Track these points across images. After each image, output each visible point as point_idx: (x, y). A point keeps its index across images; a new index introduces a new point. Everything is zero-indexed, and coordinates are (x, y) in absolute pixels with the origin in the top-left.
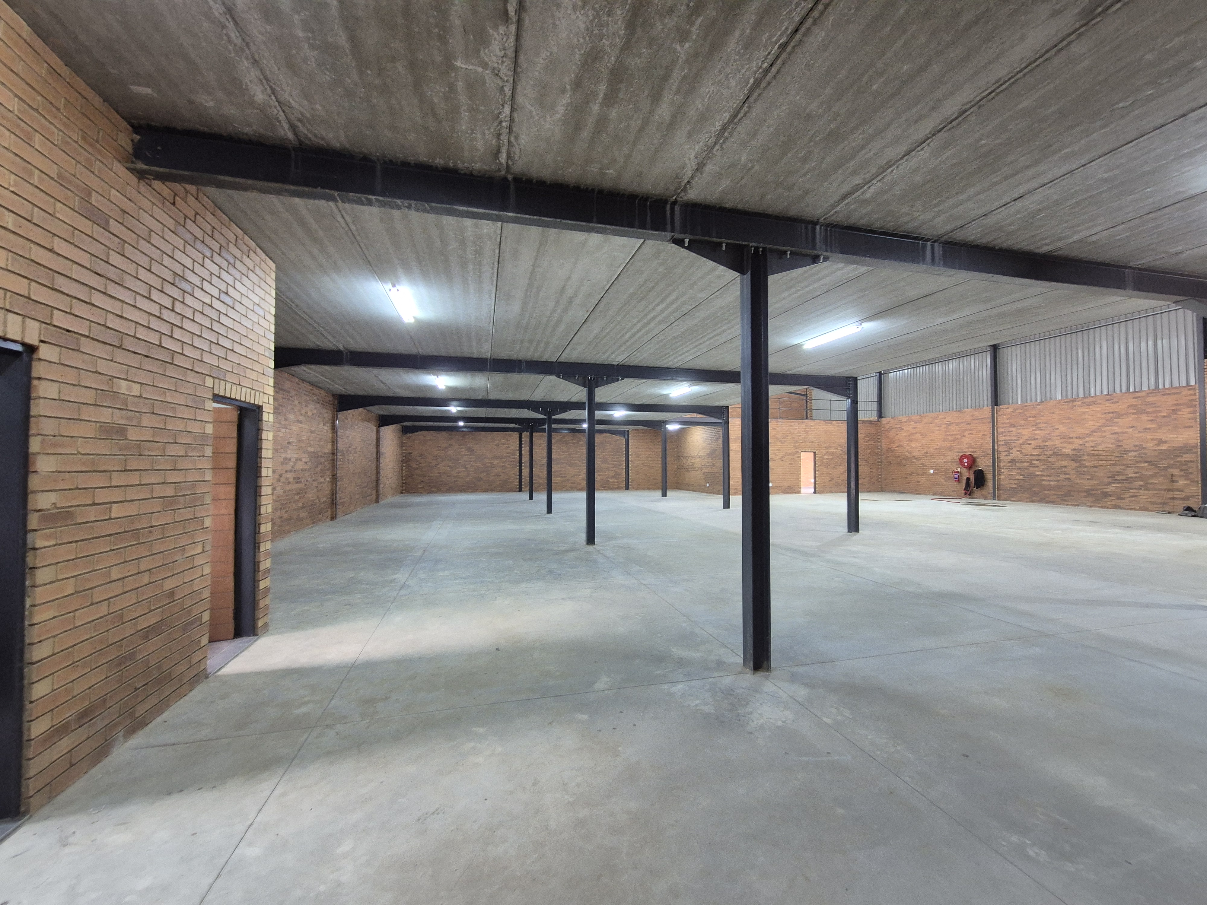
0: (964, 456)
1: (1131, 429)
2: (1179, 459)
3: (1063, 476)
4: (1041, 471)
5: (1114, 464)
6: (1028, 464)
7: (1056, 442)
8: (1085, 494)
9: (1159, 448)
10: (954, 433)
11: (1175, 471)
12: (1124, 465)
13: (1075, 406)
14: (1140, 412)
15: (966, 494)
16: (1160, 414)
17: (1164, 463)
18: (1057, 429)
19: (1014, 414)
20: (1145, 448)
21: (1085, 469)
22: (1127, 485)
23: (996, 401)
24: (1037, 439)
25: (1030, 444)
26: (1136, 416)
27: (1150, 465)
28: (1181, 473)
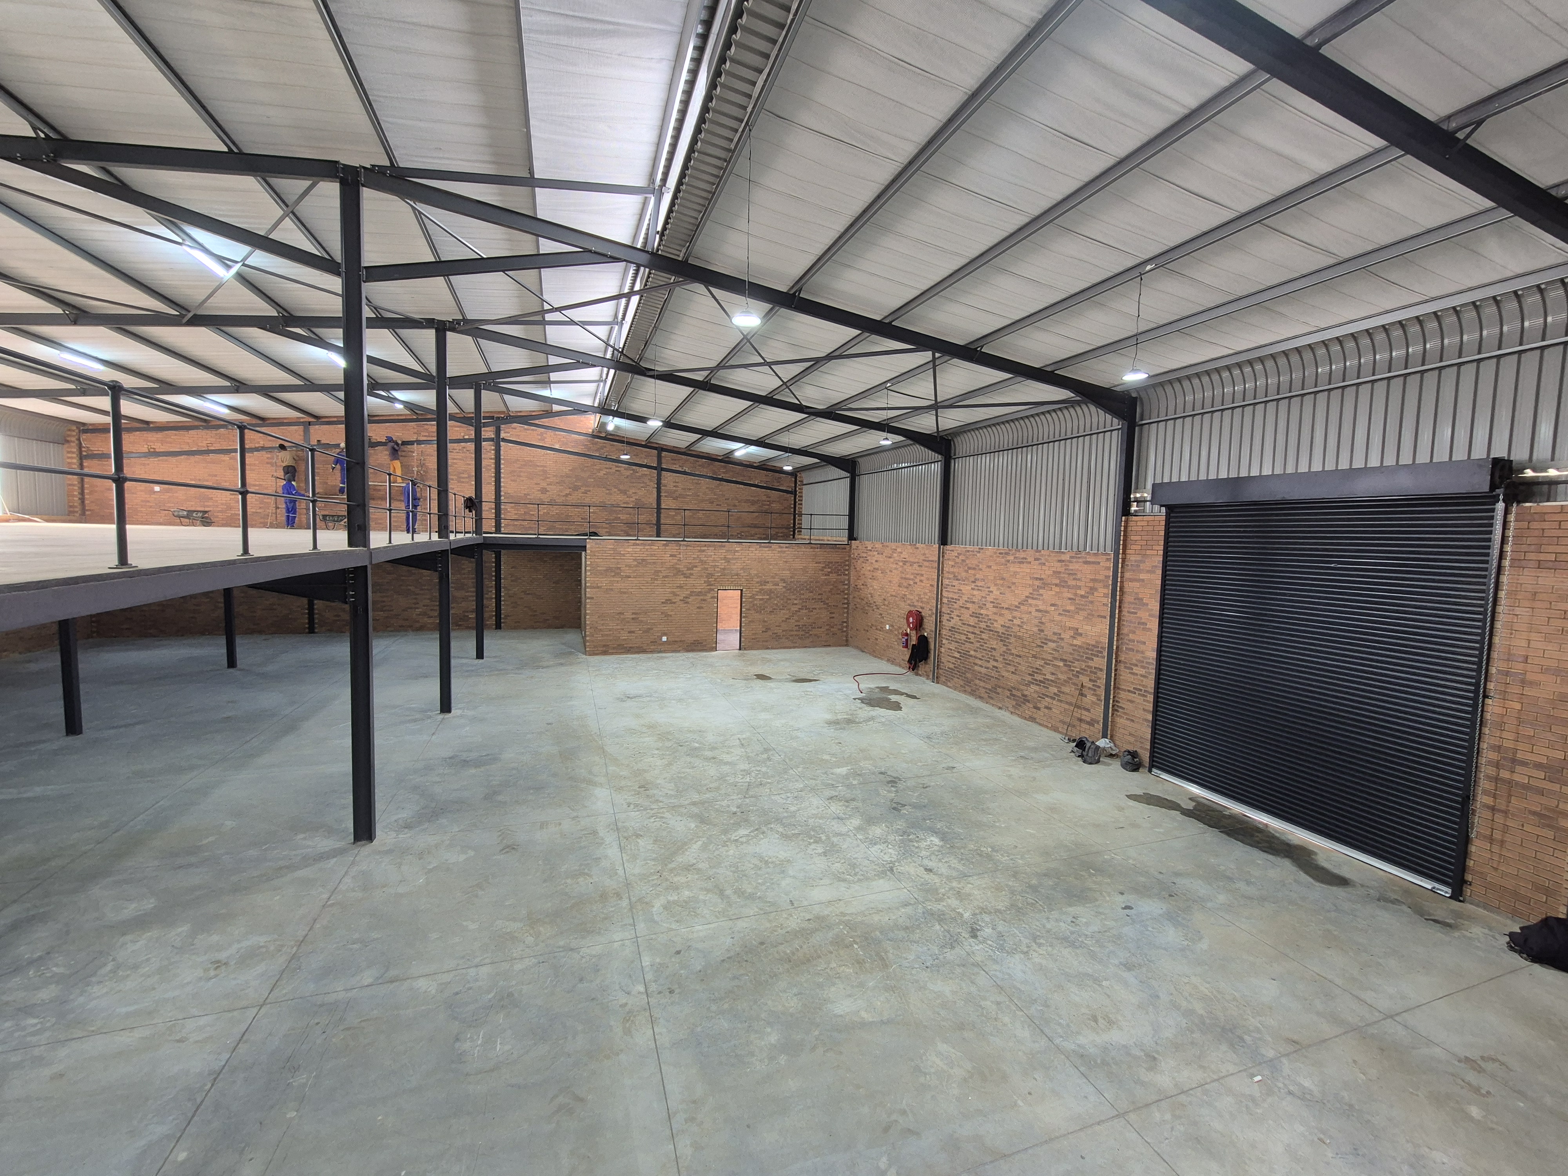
0: (910, 613)
1: (1053, 608)
2: (1091, 663)
3: (992, 663)
4: (975, 651)
5: (1034, 656)
6: (963, 637)
7: (990, 610)
8: (1008, 693)
9: (1075, 642)
10: (908, 576)
11: (1085, 680)
12: (1043, 659)
13: (1008, 561)
14: (1063, 584)
15: (910, 668)
16: (1079, 592)
17: (1077, 666)
18: (991, 592)
19: (957, 560)
20: (1062, 639)
21: (1011, 657)
22: (1044, 691)
23: (943, 538)
24: (974, 602)
25: (968, 608)
26: (1057, 589)
27: (1065, 665)
28: (1090, 685)
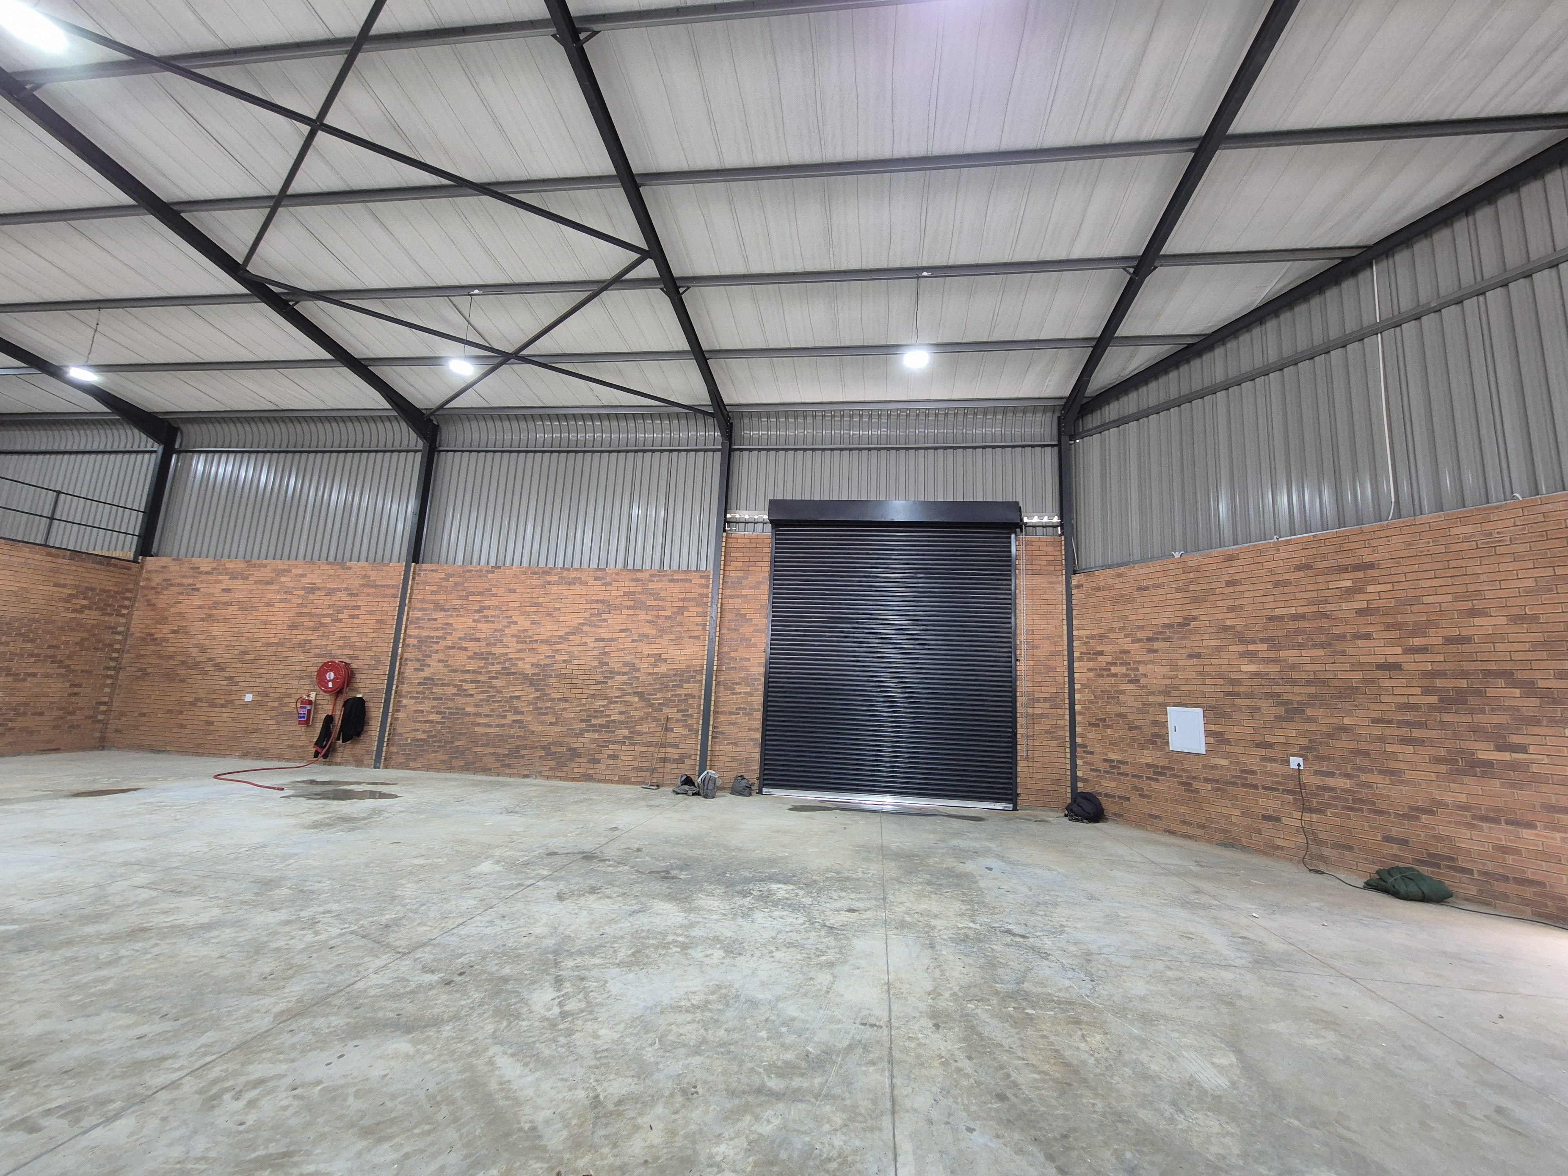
0: (330, 665)
1: (623, 635)
2: (679, 691)
3: (511, 717)
4: (476, 705)
5: (592, 696)
6: (454, 690)
7: (511, 647)
8: (542, 753)
9: (656, 670)
10: (318, 611)
11: (671, 712)
12: (606, 697)
17: (660, 698)
18: (515, 623)
19: (444, 583)
20: (637, 669)
21: (549, 704)
22: (606, 736)
23: (416, 554)
24: (478, 640)
25: (466, 649)
26: (631, 612)
27: (640, 700)
28: (679, 716)
